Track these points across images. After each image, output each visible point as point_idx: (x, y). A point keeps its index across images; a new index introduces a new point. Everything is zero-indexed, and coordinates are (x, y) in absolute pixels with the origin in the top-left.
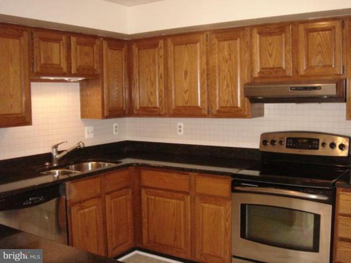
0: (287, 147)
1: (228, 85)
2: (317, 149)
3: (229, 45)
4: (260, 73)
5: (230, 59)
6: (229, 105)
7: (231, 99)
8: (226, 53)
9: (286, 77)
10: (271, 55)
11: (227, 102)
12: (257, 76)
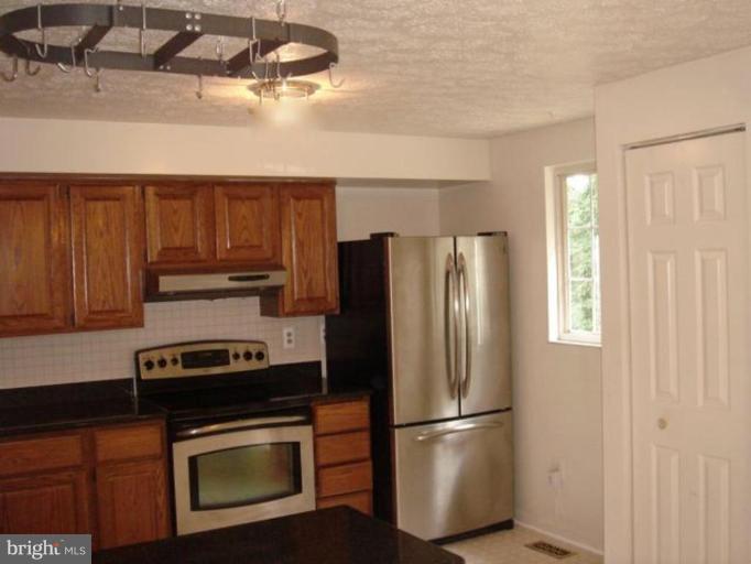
0: (185, 367)
1: (104, 276)
2: (228, 363)
3: (106, 208)
4: (160, 254)
5: (108, 231)
6: (107, 308)
7: (111, 298)
8: (101, 222)
9: (200, 261)
10: (176, 229)
11: (104, 302)
12: (155, 259)
